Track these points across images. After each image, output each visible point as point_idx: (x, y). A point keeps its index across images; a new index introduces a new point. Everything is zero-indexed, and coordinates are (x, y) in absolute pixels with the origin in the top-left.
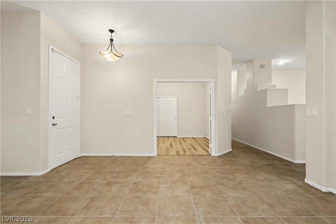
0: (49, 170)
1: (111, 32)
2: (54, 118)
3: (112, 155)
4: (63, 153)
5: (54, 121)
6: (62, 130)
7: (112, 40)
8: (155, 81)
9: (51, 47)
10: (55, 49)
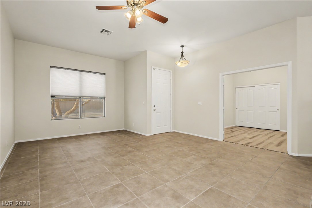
0: (152, 134)
1: (182, 47)
2: (154, 106)
3: (189, 134)
4: (161, 127)
5: (154, 108)
6: (160, 113)
7: (182, 53)
8: (220, 75)
9: (153, 67)
10: (155, 67)
